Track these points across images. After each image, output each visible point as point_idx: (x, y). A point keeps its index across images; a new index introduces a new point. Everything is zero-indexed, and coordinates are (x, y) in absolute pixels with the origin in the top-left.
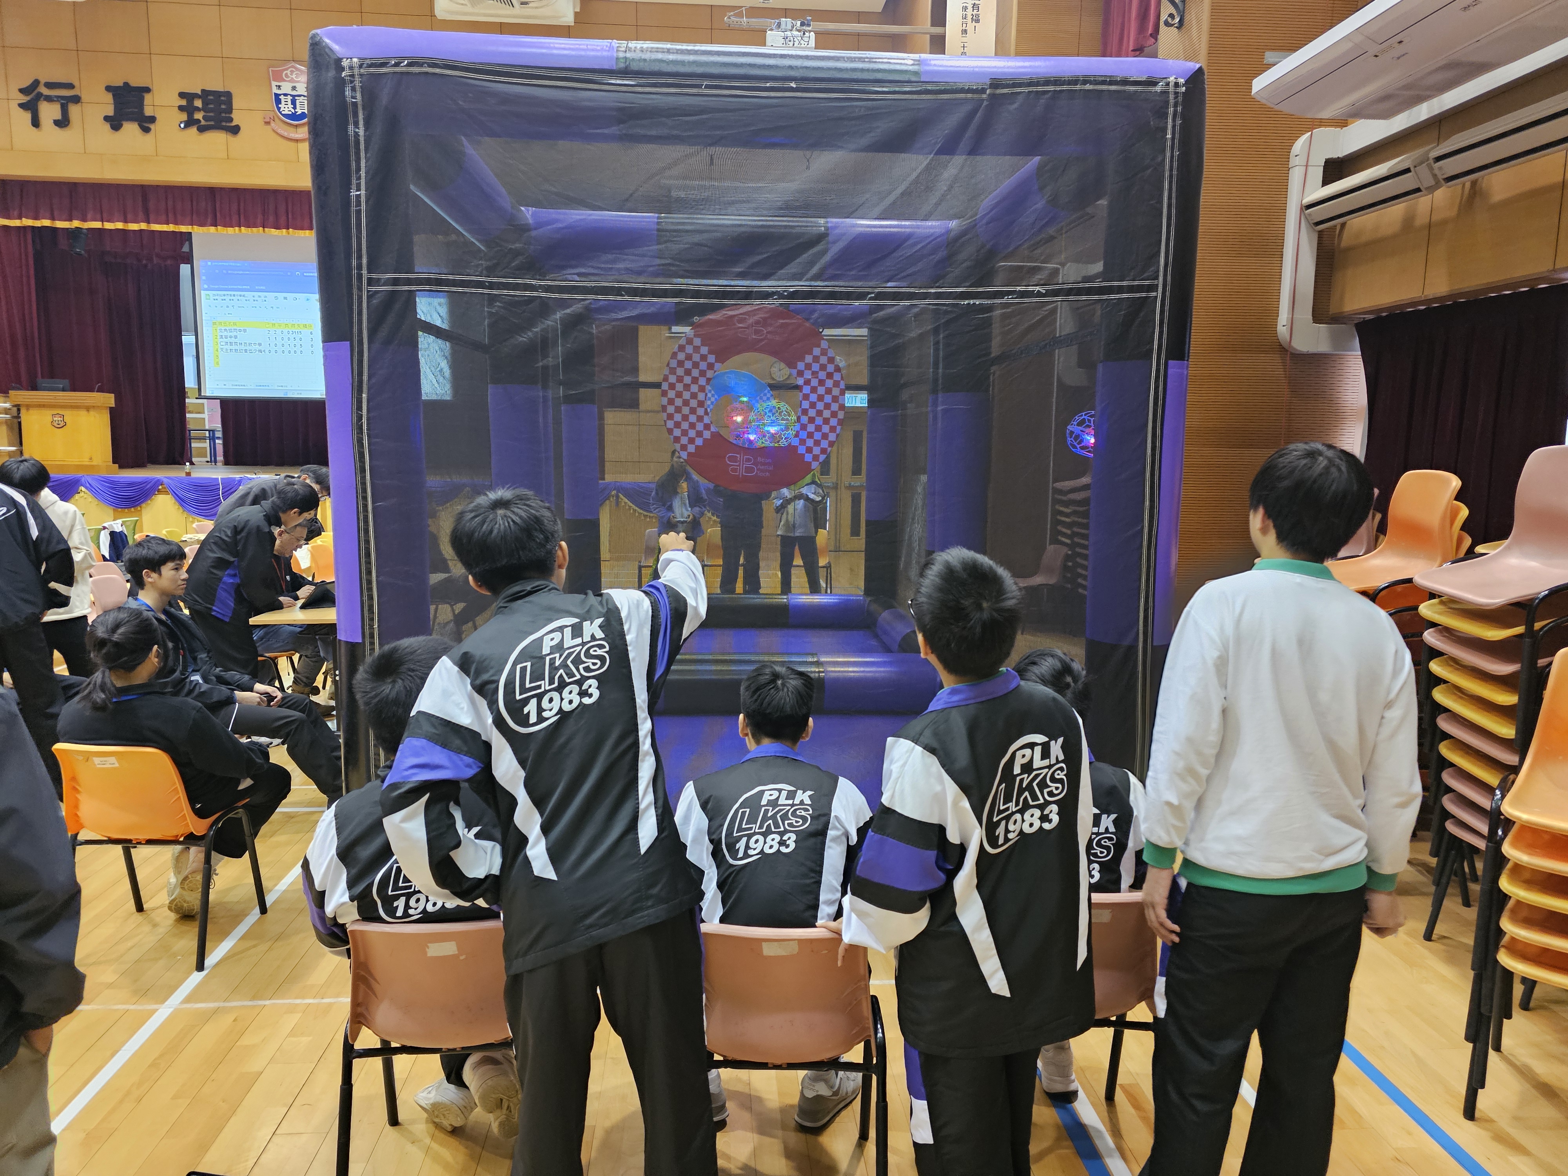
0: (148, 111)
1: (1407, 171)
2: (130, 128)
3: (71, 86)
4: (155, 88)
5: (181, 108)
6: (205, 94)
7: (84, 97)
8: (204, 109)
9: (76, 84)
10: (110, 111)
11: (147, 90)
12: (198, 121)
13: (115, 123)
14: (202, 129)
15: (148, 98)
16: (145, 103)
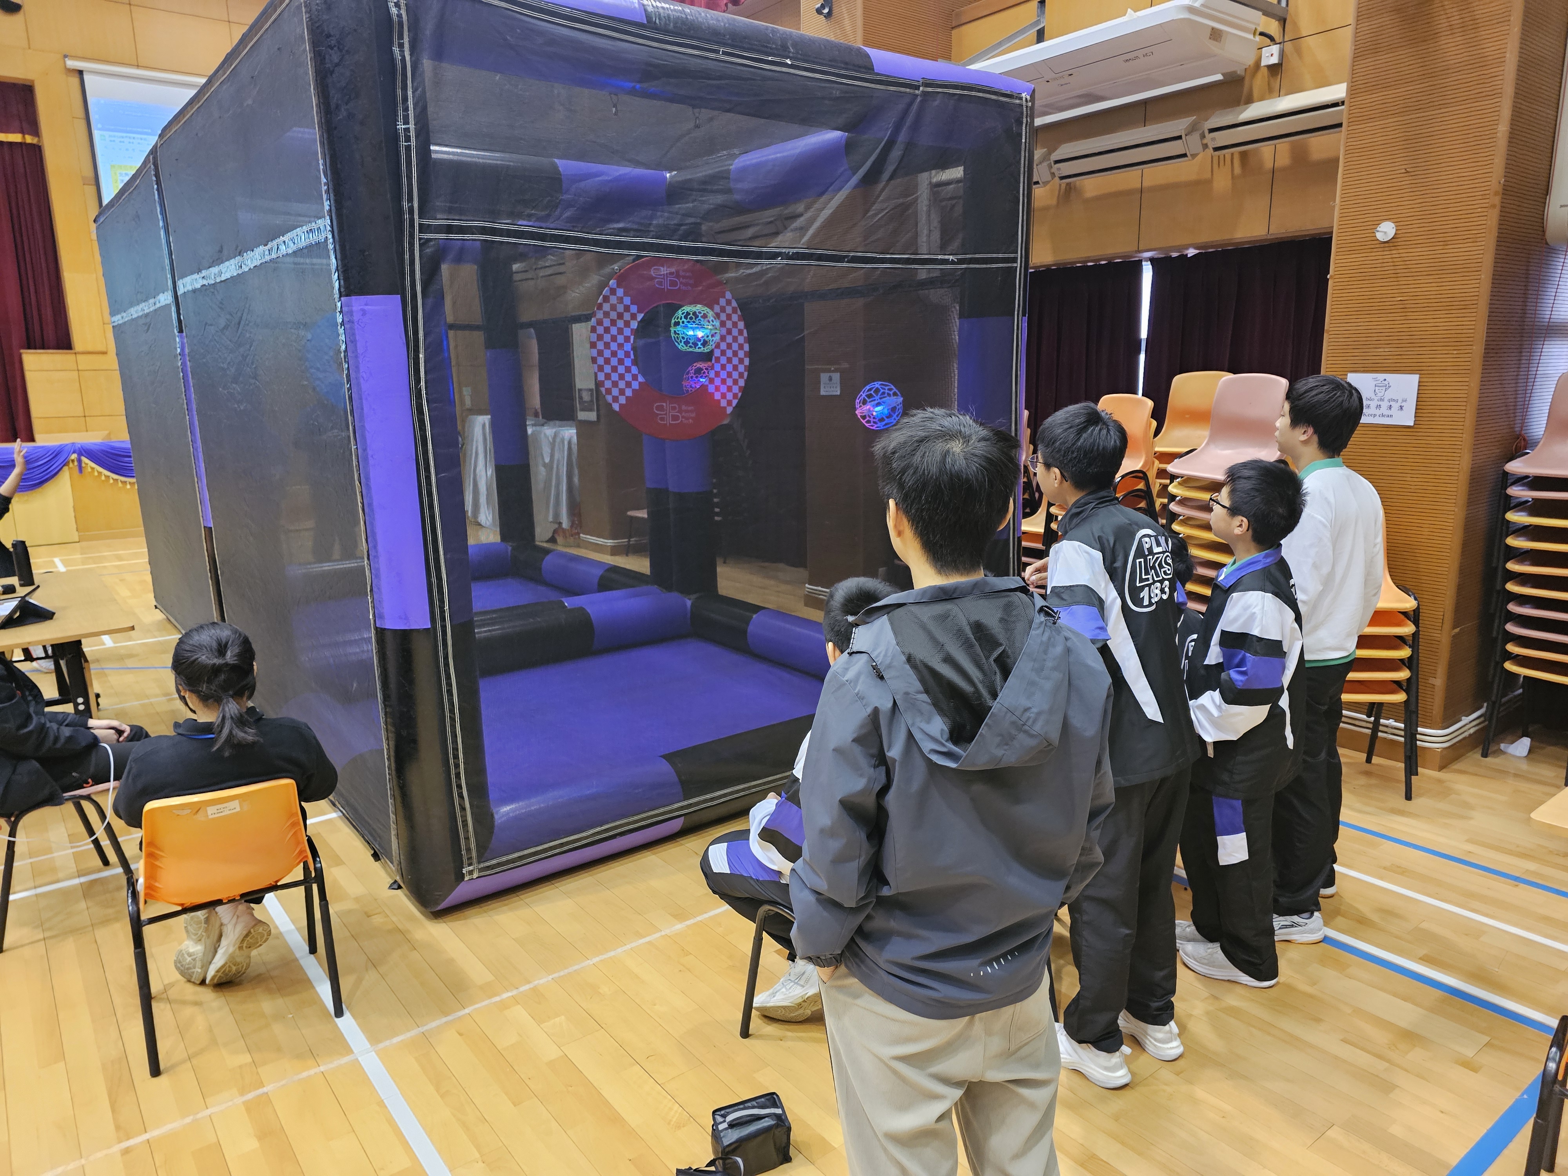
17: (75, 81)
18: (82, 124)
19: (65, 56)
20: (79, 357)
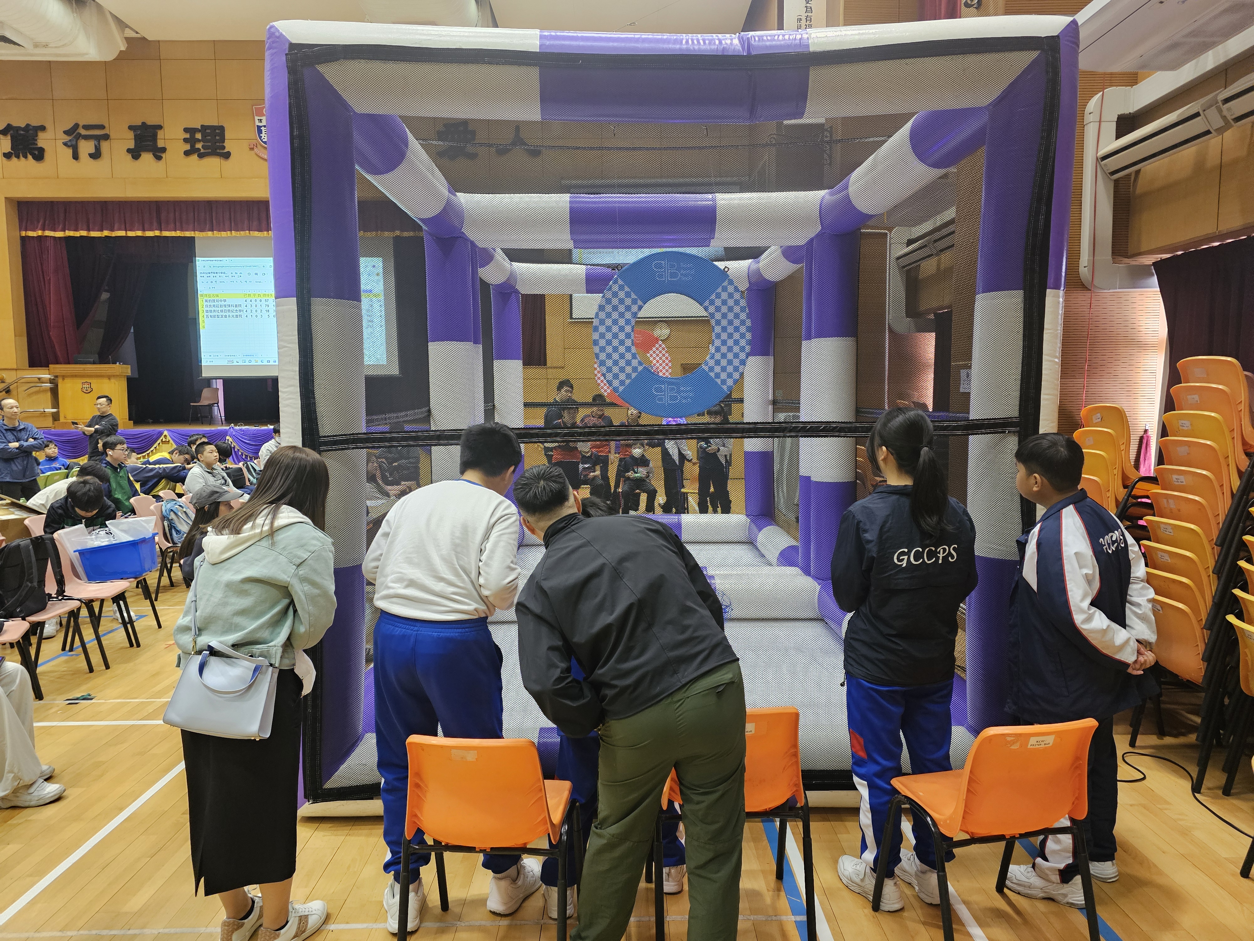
0: (160, 144)
1: (1197, 115)
2: (147, 157)
3: (102, 127)
4: (166, 126)
5: (185, 140)
6: (204, 128)
7: (112, 136)
8: (203, 140)
9: (107, 125)
10: (132, 145)
11: (160, 127)
12: (199, 149)
13: (135, 154)
14: (201, 156)
15: (160, 134)
16: (159, 137)
20: (548, 370)
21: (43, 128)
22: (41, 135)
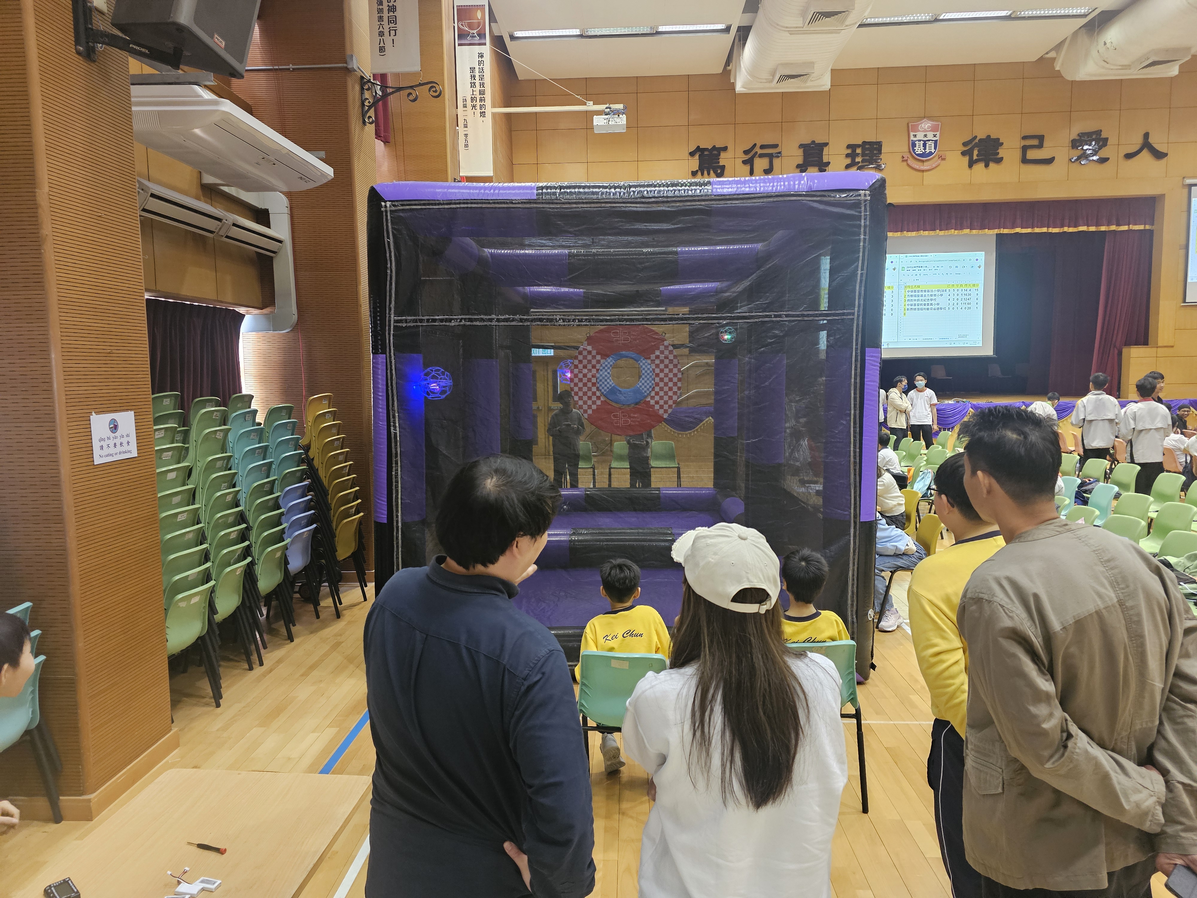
2: (812, 171)
3: (776, 146)
4: (831, 143)
5: (847, 156)
6: (864, 144)
7: (784, 153)
8: (862, 154)
9: (780, 145)
10: (800, 161)
11: (826, 144)
12: (858, 163)
13: (803, 168)
14: (859, 168)
15: (826, 150)
16: (824, 153)
17: (1186, 191)
18: (1185, 214)
19: (1184, 178)
20: (1159, 349)
21: (725, 149)
22: (723, 155)
